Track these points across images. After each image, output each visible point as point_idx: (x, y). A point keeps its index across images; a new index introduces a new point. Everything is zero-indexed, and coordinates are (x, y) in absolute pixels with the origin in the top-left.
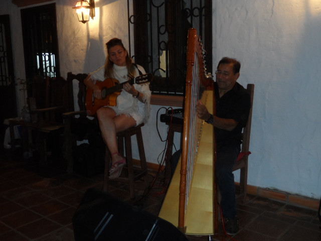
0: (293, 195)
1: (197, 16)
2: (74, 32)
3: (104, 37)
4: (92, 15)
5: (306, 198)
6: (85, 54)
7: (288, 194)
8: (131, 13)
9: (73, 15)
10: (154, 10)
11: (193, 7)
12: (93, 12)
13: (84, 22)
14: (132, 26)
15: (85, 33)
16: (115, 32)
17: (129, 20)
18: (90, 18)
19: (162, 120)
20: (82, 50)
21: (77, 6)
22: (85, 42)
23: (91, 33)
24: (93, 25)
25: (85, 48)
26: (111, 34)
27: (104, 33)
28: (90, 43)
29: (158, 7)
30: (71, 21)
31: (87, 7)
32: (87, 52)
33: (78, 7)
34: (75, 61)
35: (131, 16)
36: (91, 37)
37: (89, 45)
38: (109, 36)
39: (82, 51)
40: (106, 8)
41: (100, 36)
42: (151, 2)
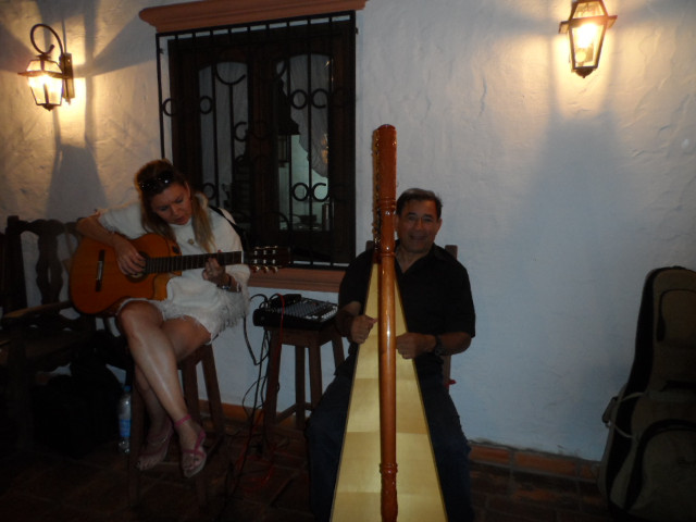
0: (523, 451)
1: (323, 107)
2: (21, 130)
3: (98, 143)
4: (68, 95)
5: (549, 455)
6: (48, 177)
7: (513, 450)
8: (166, 94)
9: (18, 92)
10: (222, 90)
11: (313, 89)
12: (70, 88)
13: (49, 106)
14: (167, 120)
15: (49, 132)
16: (125, 132)
17: (162, 108)
18: (64, 100)
19: (257, 322)
20: (42, 168)
21: (29, 69)
22: (50, 151)
23: (65, 133)
24: (71, 115)
25: (50, 163)
26: (114, 136)
27: (99, 133)
28: (61, 153)
29: (231, 85)
30: (11, 105)
31: (56, 75)
32: (54, 172)
33: (34, 73)
34: (24, 192)
35: (167, 101)
36: (64, 141)
37: (61, 158)
38: (109, 139)
39: (41, 171)
40: (101, 82)
41: (86, 138)
42: (215, 74)
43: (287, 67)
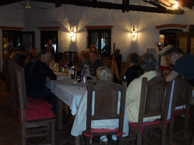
10: (95, 36)
15: (70, 40)
16: (81, 40)
17: (87, 38)
22: (70, 43)
24: (73, 38)
25: (70, 44)
27: (77, 40)
32: (70, 45)
34: (65, 48)
36: (72, 41)
38: (79, 41)
39: (68, 45)
40: (78, 34)
41: (76, 41)
42: (94, 34)
43: (103, 34)
